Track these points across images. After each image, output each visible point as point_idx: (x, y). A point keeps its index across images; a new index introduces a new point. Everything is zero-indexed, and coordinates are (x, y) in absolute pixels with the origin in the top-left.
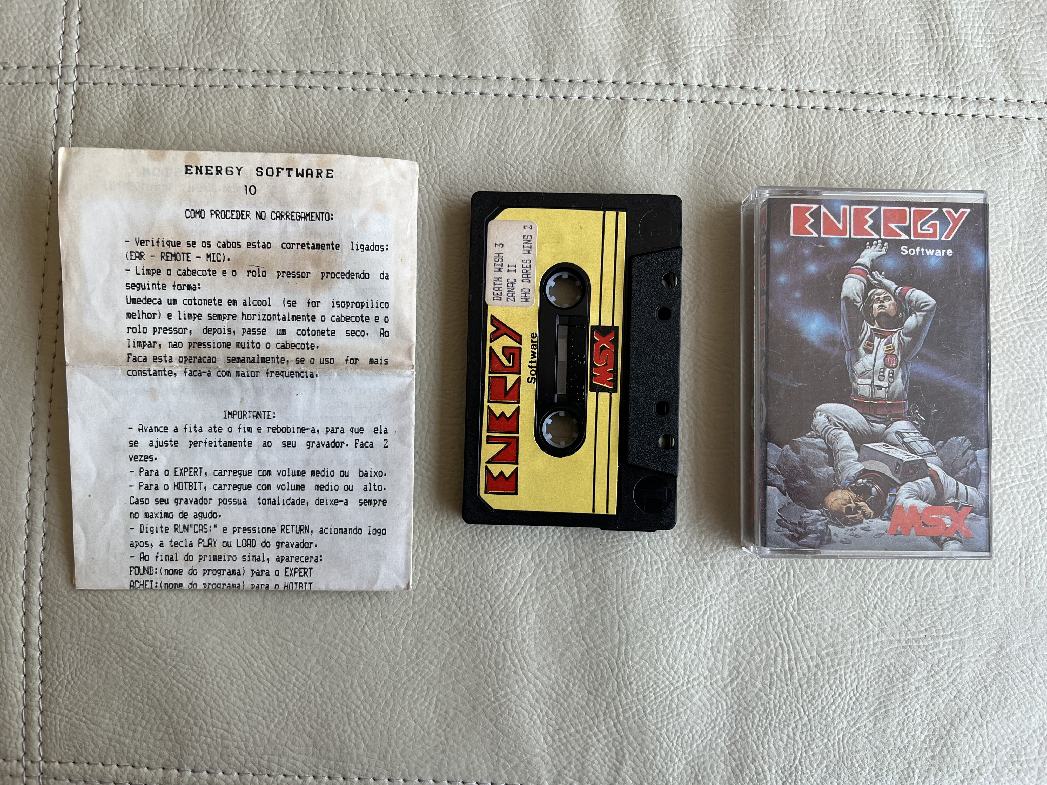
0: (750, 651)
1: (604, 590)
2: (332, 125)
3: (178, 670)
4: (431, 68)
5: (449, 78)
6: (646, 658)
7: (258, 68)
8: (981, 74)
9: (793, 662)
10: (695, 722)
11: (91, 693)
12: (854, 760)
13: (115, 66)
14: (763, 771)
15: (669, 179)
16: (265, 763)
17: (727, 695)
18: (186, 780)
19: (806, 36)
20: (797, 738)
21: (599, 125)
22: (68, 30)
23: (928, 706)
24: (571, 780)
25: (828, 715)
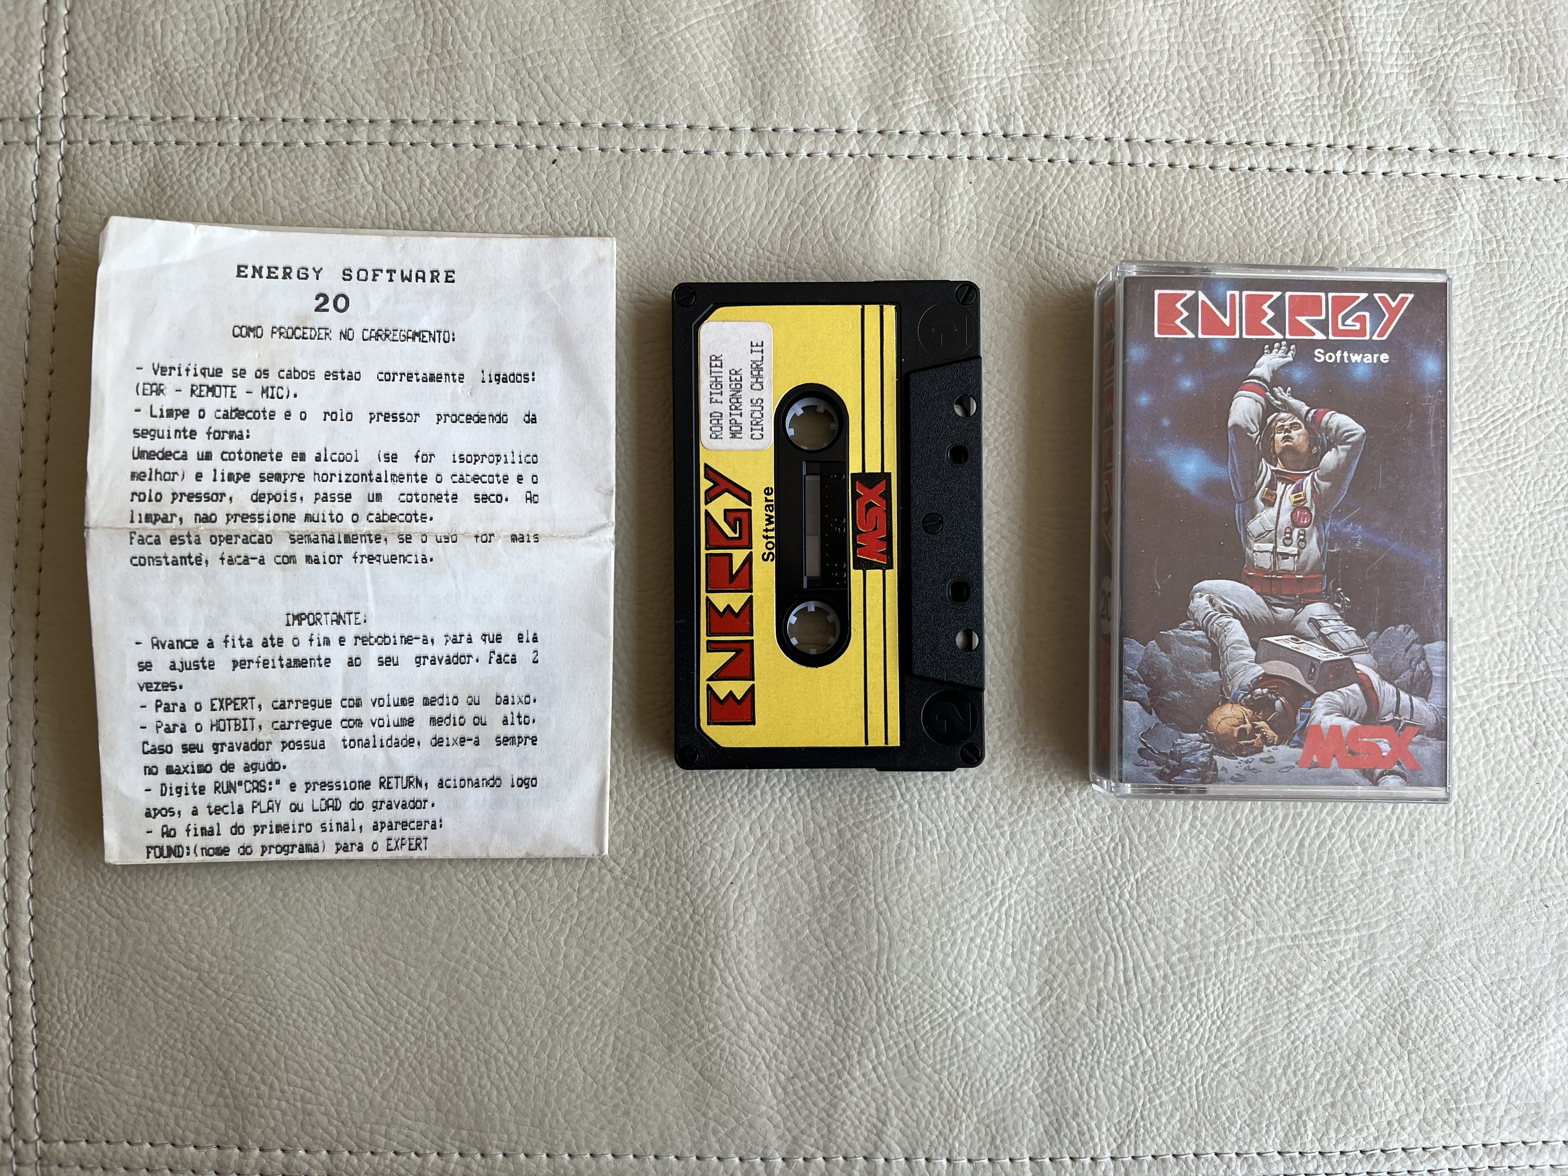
0: (1068, 958)
1: (856, 875)
2: (445, 200)
3: (237, 1004)
4: (589, 113)
5: (617, 128)
6: (918, 970)
7: (333, 116)
8: (1396, 113)
9: (1131, 973)
10: (990, 1062)
11: (109, 1040)
12: (1220, 1111)
13: (121, 115)
14: (1089, 1129)
16: (367, 1135)
17: (1036, 1021)
18: (252, 1162)
19: (1140, 60)
20: (1138, 1081)
21: (839, 195)
22: (49, 64)
23: (1323, 1031)
24: (813, 1150)
25: (1181, 1047)
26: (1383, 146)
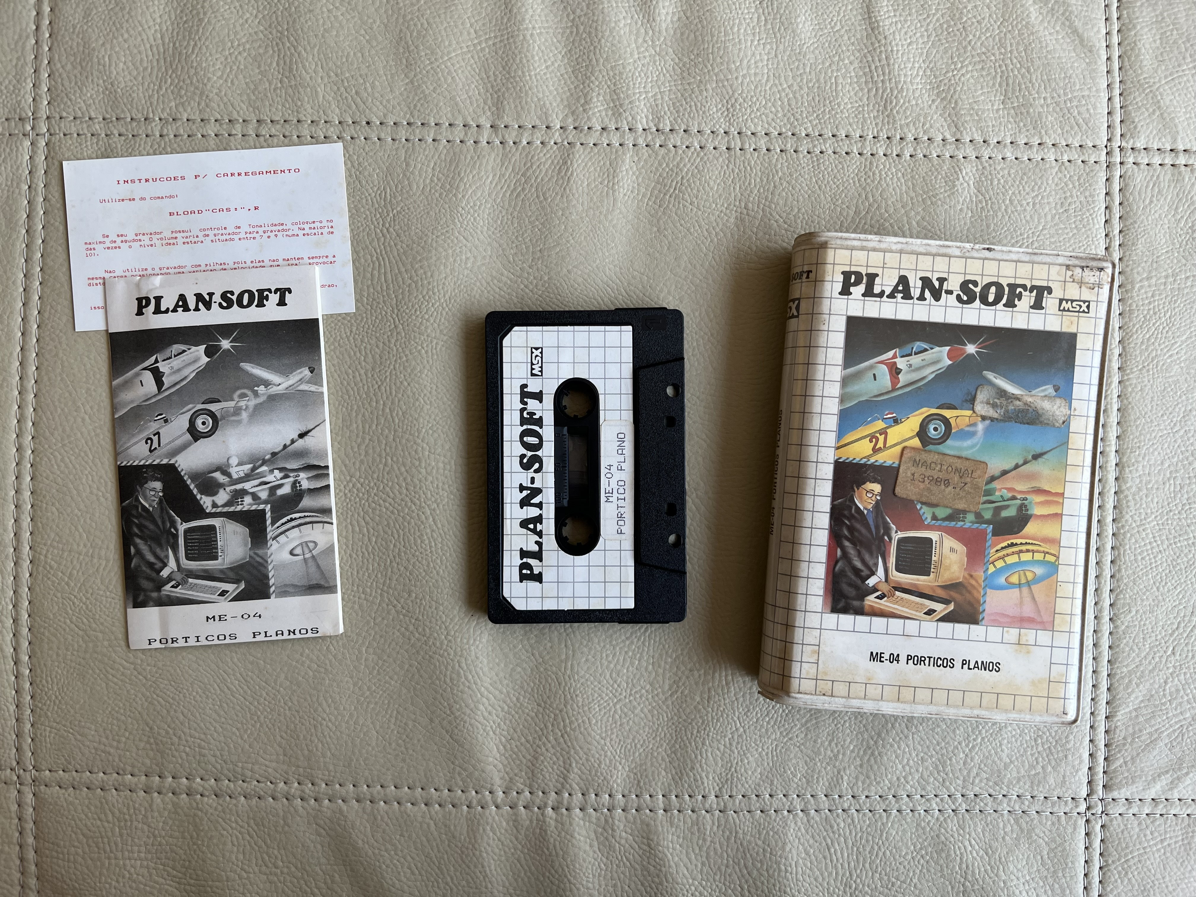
0: (688, 667)
3: (158, 685)
4: (385, 116)
5: (403, 125)
6: (591, 672)
7: (219, 117)
8: (920, 115)
10: (637, 732)
11: (78, 706)
12: (787, 768)
13: (83, 117)
14: (701, 778)
15: (615, 222)
16: (239, 770)
17: (668, 707)
18: (167, 785)
19: (748, 79)
20: (734, 748)
21: (547, 170)
22: (37, 83)
24: (522, 787)
25: (762, 726)
26: (910, 137)
